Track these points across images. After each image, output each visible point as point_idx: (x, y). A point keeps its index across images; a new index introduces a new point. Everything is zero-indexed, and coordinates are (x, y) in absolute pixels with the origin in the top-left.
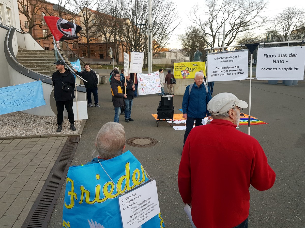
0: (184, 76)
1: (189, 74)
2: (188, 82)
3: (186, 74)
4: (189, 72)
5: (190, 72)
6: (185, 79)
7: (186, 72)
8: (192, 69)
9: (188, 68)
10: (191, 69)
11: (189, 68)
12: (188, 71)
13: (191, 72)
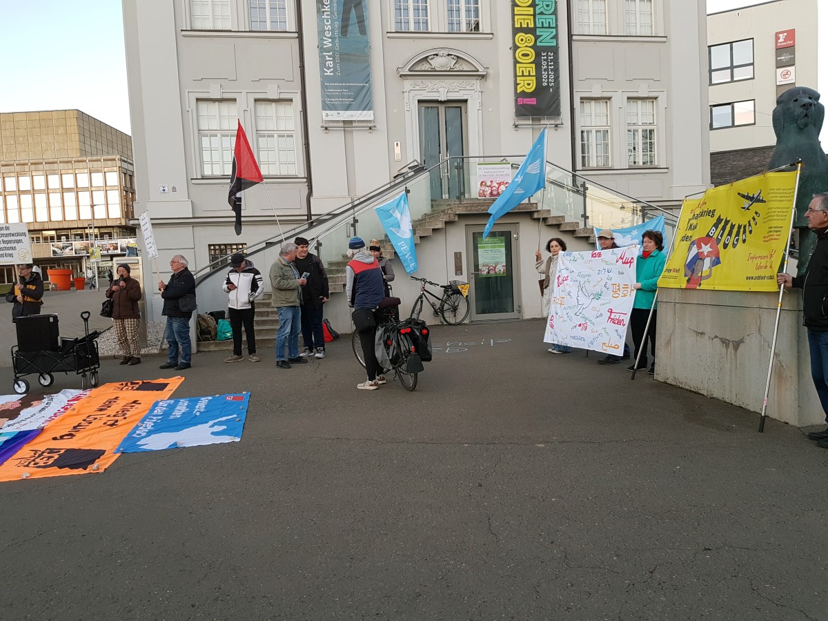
0: (693, 271)
1: (717, 262)
2: (709, 308)
3: (707, 262)
4: (720, 246)
5: (725, 246)
6: (695, 292)
7: (706, 249)
8: (740, 227)
9: (723, 223)
10: (733, 226)
11: (727, 222)
12: (718, 241)
13: (730, 245)
